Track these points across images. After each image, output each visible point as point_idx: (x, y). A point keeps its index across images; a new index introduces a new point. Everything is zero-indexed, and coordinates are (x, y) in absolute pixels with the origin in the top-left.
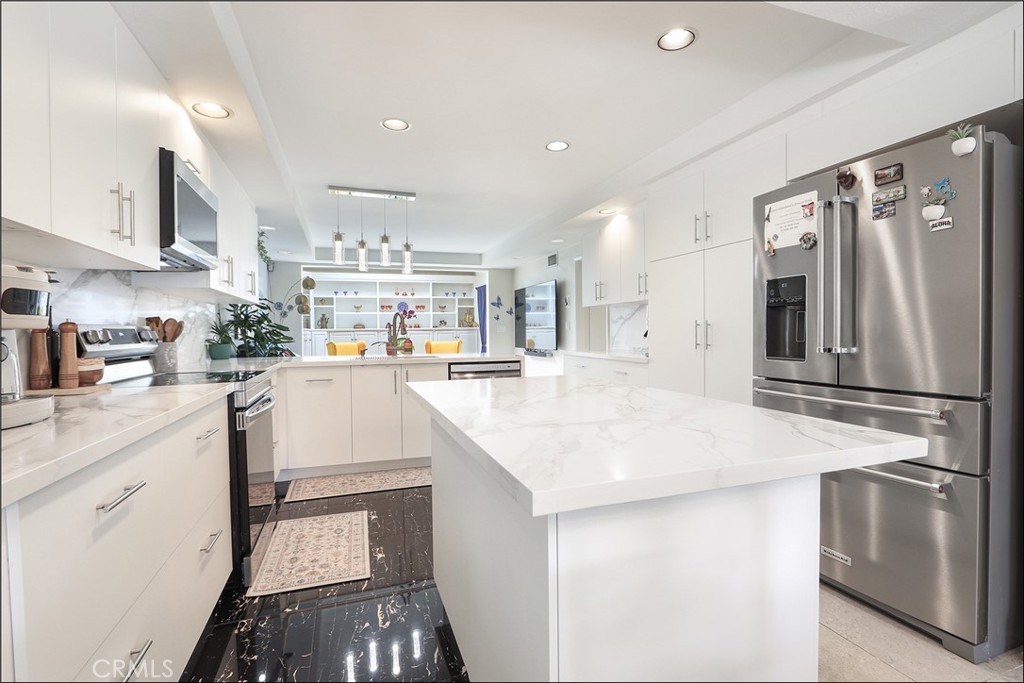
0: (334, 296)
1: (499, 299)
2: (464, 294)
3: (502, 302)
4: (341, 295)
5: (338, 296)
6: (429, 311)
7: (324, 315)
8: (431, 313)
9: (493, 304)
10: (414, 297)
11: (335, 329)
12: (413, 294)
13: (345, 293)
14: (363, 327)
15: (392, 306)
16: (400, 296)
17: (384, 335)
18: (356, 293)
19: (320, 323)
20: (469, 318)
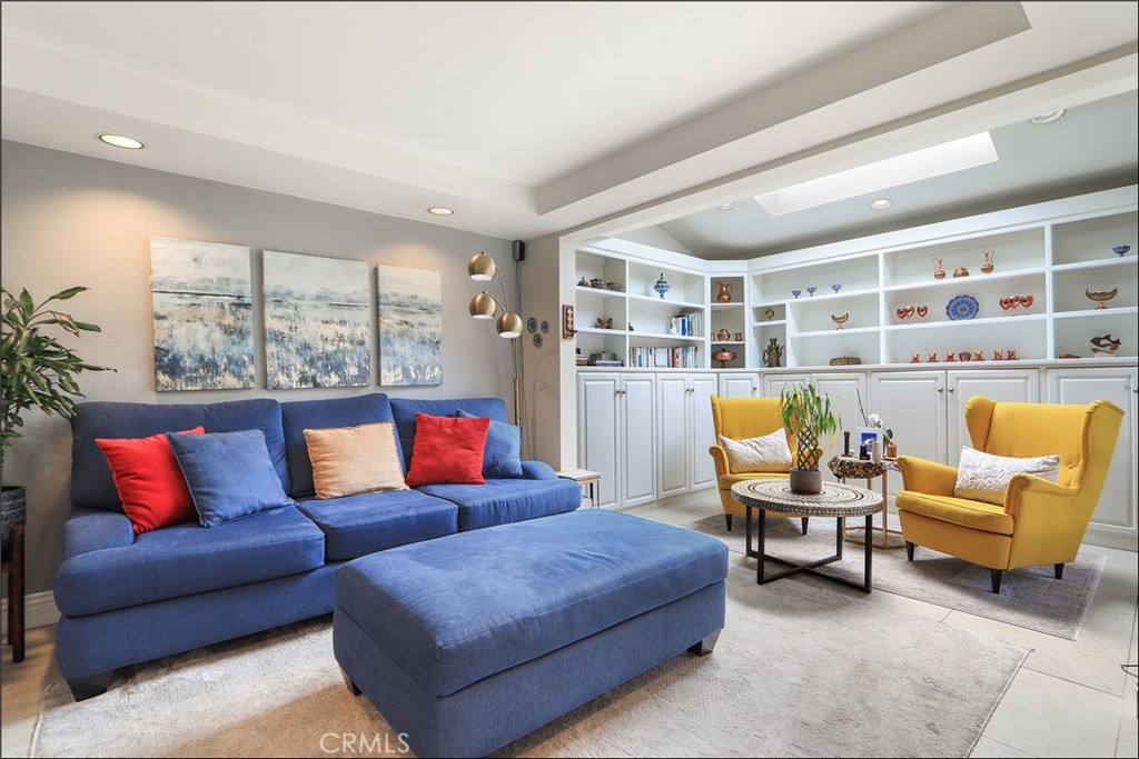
0: (789, 301)
4: (803, 297)
5: (799, 299)
6: (1042, 311)
8: (1049, 314)
10: (993, 275)
12: (987, 269)
13: (812, 291)
14: (858, 361)
15: (926, 308)
16: (949, 280)
17: (880, 379)
18: (836, 288)
19: (766, 356)
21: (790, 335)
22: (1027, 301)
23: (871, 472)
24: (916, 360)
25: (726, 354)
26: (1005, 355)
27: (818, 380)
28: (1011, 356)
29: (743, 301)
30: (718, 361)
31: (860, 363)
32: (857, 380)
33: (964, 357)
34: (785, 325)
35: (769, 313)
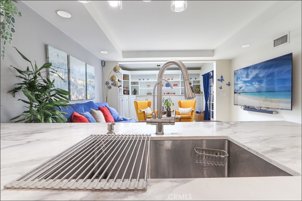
0: (139, 81)
1: (222, 77)
2: (196, 79)
3: (224, 79)
4: (142, 81)
5: (141, 81)
6: (179, 87)
7: (135, 89)
8: (180, 87)
9: (219, 80)
10: (173, 80)
11: (139, 95)
12: (172, 79)
13: (143, 79)
14: (151, 94)
15: (163, 85)
18: (148, 79)
19: (133, 93)
20: (198, 90)
21: (139, 88)
22: (177, 85)
25: (126, 92)
26: (172, 93)
27: (148, 97)
28: (175, 94)
29: (129, 80)
30: (124, 93)
33: (169, 93)
34: (138, 86)
35: (134, 83)
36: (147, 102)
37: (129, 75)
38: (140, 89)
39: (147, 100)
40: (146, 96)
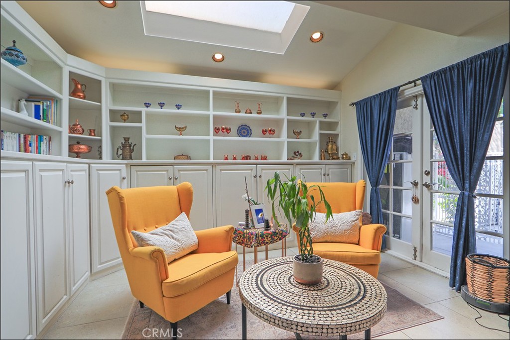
0: (143, 110)
2: (325, 116)
4: (154, 108)
5: (150, 109)
7: (126, 138)
10: (261, 116)
11: (143, 161)
12: (260, 112)
13: (162, 105)
14: (189, 158)
15: (230, 129)
16: (242, 114)
17: (221, 170)
18: (178, 107)
19: (120, 152)
20: (332, 148)
21: (145, 135)
22: (273, 132)
23: (276, 238)
24: (226, 159)
25: (82, 147)
26: (260, 157)
27: (179, 171)
28: (265, 159)
29: (99, 101)
30: (74, 152)
31: (190, 159)
32: (207, 170)
33: (247, 158)
34: (141, 128)
35: (124, 116)
36: (173, 188)
37: (99, 82)
38: (147, 139)
39: (173, 179)
40: (172, 165)
